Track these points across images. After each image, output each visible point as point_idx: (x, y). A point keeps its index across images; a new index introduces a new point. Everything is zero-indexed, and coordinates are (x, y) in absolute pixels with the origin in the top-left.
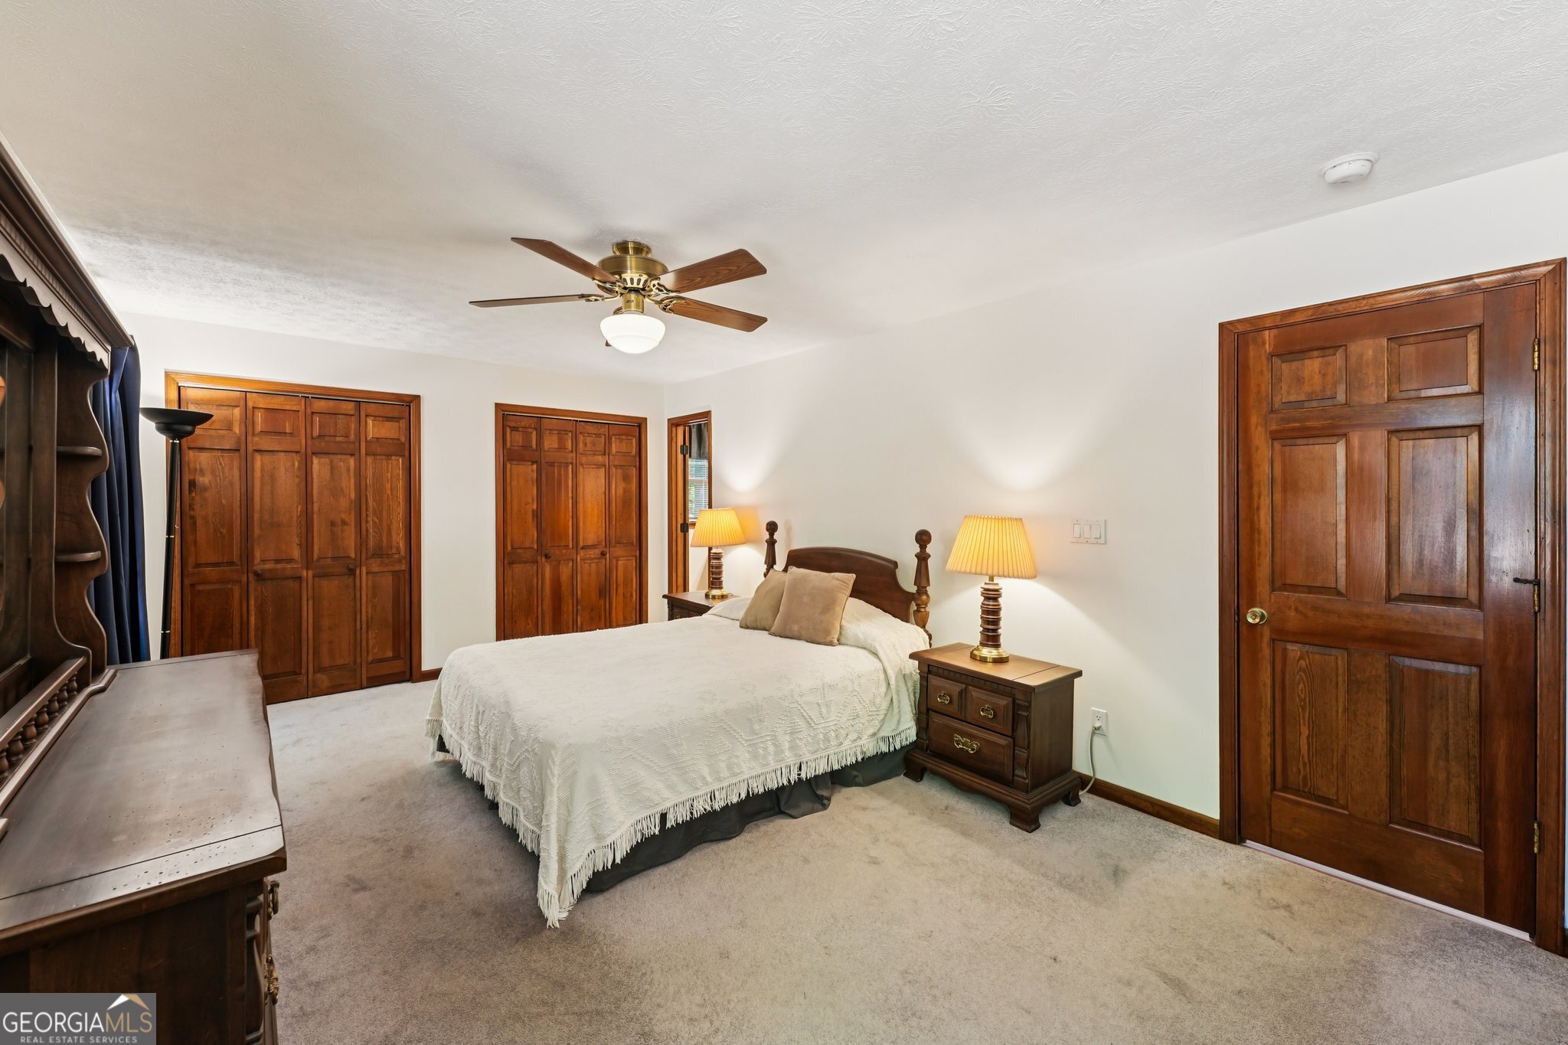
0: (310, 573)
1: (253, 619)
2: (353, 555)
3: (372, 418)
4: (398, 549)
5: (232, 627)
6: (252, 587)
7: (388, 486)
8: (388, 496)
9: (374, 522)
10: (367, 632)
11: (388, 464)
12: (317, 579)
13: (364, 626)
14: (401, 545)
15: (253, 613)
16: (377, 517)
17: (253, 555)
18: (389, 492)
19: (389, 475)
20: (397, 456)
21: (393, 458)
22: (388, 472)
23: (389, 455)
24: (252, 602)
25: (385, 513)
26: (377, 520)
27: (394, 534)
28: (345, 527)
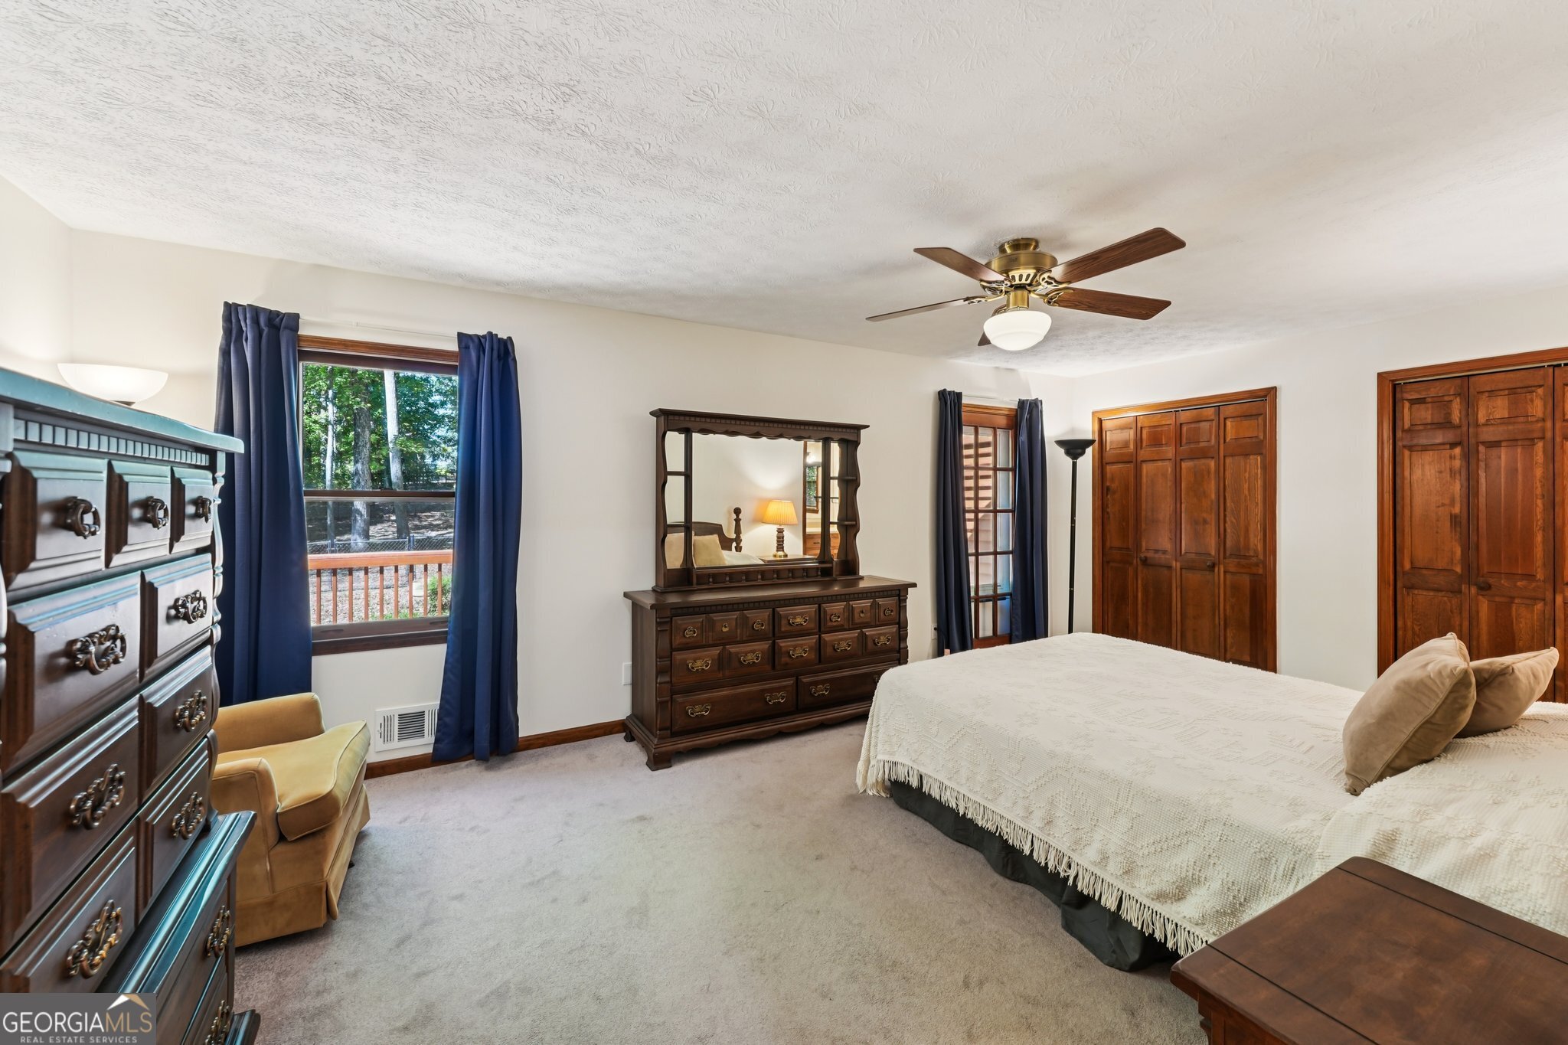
0: (1178, 564)
1: (1140, 595)
2: (1213, 553)
3: (1230, 420)
4: (1256, 551)
5: (1128, 598)
6: (1140, 568)
7: (1246, 486)
8: (1246, 496)
9: (1232, 522)
10: (1225, 629)
11: (1245, 464)
12: (1184, 571)
13: (1222, 623)
14: (1259, 549)
15: (1140, 590)
16: (1235, 518)
17: (1141, 545)
18: (1247, 492)
19: (1247, 475)
20: (1255, 454)
21: (1251, 457)
22: (1246, 471)
23: (1247, 455)
24: (1140, 582)
25: (1242, 514)
26: (1234, 521)
27: (1251, 535)
28: (1207, 526)
